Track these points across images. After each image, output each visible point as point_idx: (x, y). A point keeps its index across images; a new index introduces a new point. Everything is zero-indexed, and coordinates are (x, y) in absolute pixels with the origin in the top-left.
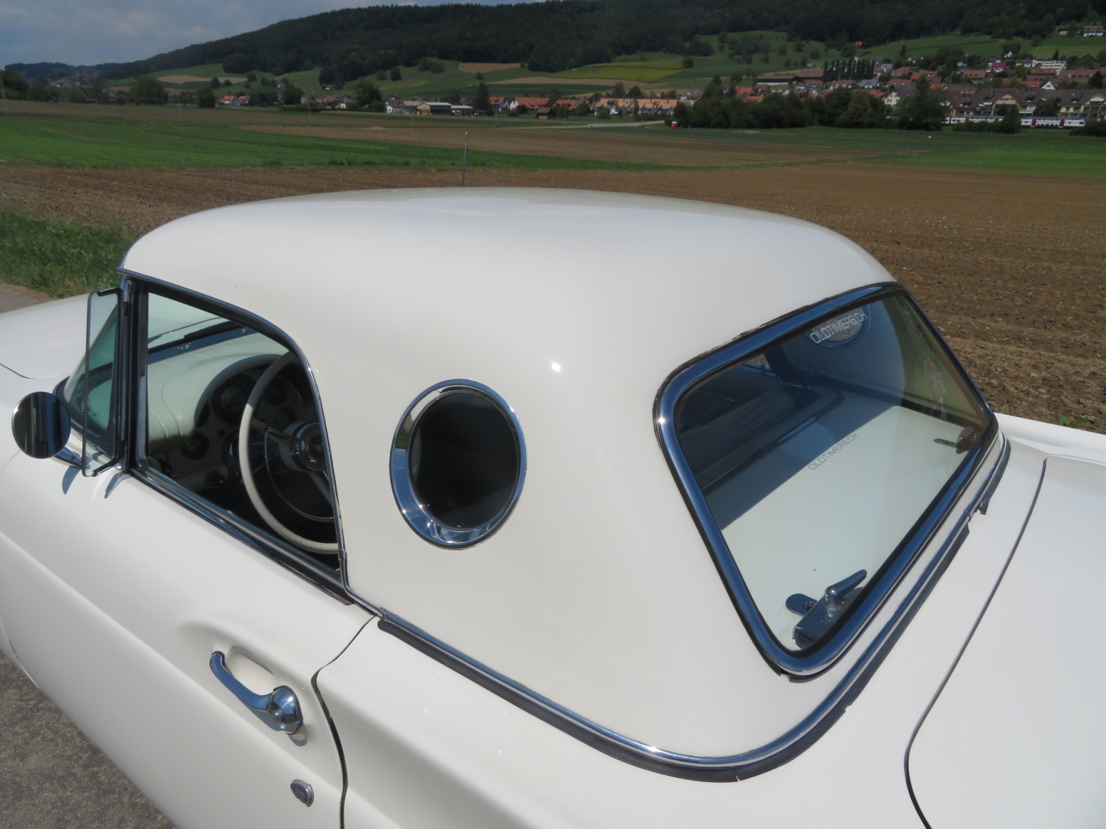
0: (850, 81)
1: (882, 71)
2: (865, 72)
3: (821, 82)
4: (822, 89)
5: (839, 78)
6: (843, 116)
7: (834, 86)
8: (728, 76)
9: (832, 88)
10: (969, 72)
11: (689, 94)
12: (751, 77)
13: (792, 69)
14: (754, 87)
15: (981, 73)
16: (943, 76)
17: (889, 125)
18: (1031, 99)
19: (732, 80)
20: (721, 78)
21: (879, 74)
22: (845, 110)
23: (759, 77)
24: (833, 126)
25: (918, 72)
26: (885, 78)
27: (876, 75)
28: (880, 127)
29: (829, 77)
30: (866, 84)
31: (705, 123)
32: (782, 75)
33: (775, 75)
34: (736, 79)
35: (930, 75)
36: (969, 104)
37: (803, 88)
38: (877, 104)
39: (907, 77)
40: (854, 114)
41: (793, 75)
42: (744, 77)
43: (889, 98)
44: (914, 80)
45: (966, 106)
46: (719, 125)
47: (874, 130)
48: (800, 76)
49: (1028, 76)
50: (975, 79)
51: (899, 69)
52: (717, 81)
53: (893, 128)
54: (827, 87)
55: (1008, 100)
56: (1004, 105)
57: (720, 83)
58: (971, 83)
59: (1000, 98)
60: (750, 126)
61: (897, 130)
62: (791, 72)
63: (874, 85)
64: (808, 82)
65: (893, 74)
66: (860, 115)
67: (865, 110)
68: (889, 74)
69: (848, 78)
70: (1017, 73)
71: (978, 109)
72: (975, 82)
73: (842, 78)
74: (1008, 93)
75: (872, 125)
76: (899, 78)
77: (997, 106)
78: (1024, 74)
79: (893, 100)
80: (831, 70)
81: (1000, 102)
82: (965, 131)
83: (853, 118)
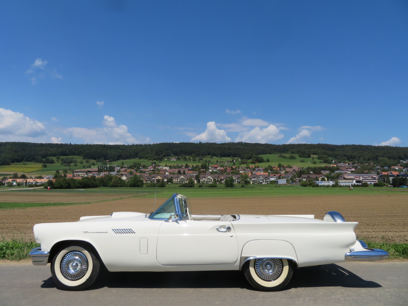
0: (108, 172)
1: (117, 169)
2: (112, 169)
3: (98, 173)
4: (98, 175)
5: (103, 171)
6: (111, 183)
7: (102, 174)
8: (62, 170)
9: (101, 174)
10: (144, 170)
11: (47, 177)
12: (71, 171)
13: (86, 168)
14: (73, 174)
15: (147, 170)
16: (136, 171)
17: (126, 186)
18: (165, 177)
19: (63, 172)
20: (59, 171)
21: (116, 170)
22: (111, 181)
23: (74, 171)
24: (108, 187)
25: (129, 169)
26: (119, 171)
27: (115, 171)
28: (123, 186)
29: (100, 171)
30: (113, 173)
31: (61, 187)
32: (83, 170)
33: (80, 170)
34: (66, 171)
35: (133, 170)
36: (149, 179)
37: (91, 174)
38: (120, 179)
39: (126, 171)
40: (114, 183)
41: (87, 170)
42: (69, 171)
43: (123, 177)
44: (128, 172)
45: (148, 180)
46: (67, 188)
47: (122, 187)
48: (90, 171)
49: (161, 171)
50: (146, 172)
51: (122, 169)
52: (58, 172)
53: (128, 187)
54: (100, 174)
55: (159, 178)
56: (158, 179)
57: (59, 173)
58: (145, 173)
59: (157, 177)
60: (78, 187)
61: (129, 187)
62: (86, 169)
63: (116, 173)
64: (93, 173)
65: (121, 170)
66: (117, 183)
67: (118, 181)
68: (120, 170)
69: (106, 171)
70: (157, 170)
71: (151, 180)
72: (146, 173)
73: (104, 171)
74: (159, 176)
75: (121, 186)
76: (123, 171)
77: (156, 179)
78: (159, 170)
79: (124, 178)
80: (100, 169)
81: (157, 178)
82: (150, 187)
83: (114, 184)
